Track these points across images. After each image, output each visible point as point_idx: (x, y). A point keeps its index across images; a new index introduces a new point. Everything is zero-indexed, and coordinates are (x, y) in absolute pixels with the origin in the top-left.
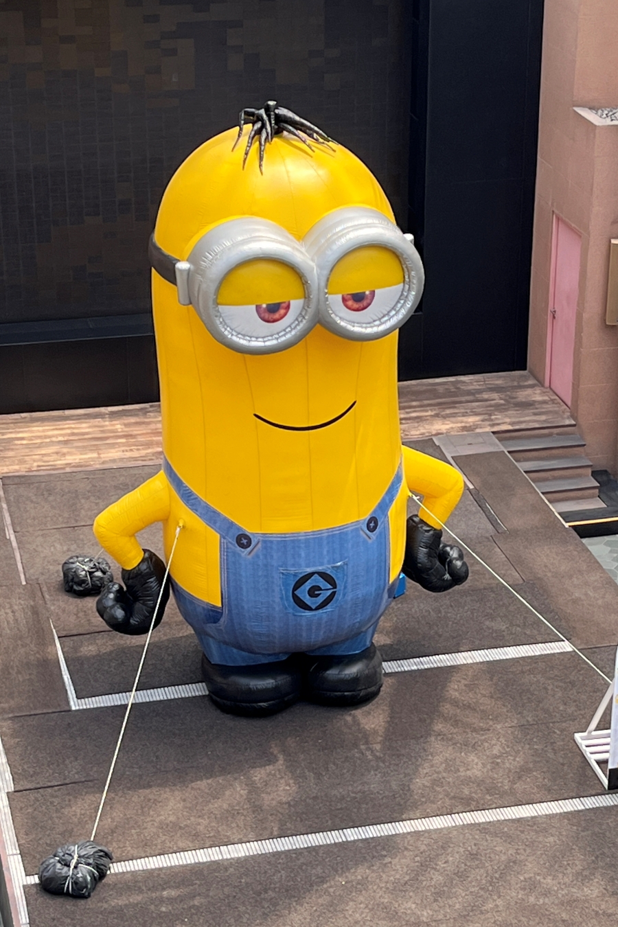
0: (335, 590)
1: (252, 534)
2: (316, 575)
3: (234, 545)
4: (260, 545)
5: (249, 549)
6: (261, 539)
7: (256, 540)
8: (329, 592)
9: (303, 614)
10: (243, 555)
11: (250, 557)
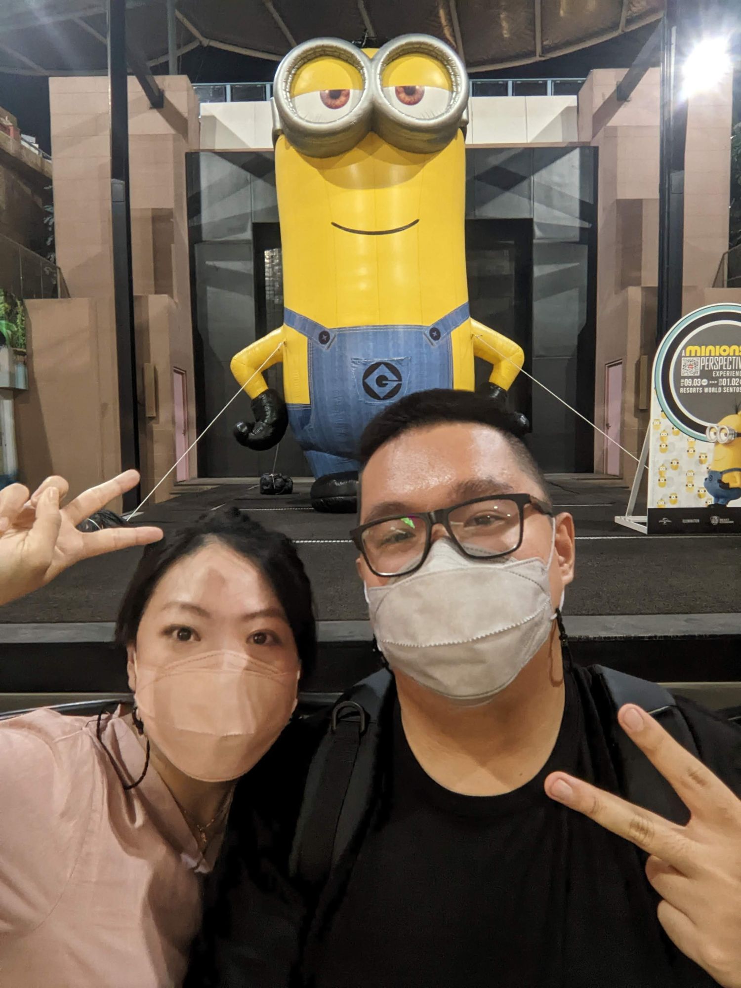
0: (400, 382)
1: (330, 329)
2: (382, 365)
3: (318, 344)
4: (336, 339)
5: (328, 344)
6: (337, 333)
7: (333, 335)
8: (395, 384)
9: (372, 403)
10: (324, 350)
11: (329, 350)
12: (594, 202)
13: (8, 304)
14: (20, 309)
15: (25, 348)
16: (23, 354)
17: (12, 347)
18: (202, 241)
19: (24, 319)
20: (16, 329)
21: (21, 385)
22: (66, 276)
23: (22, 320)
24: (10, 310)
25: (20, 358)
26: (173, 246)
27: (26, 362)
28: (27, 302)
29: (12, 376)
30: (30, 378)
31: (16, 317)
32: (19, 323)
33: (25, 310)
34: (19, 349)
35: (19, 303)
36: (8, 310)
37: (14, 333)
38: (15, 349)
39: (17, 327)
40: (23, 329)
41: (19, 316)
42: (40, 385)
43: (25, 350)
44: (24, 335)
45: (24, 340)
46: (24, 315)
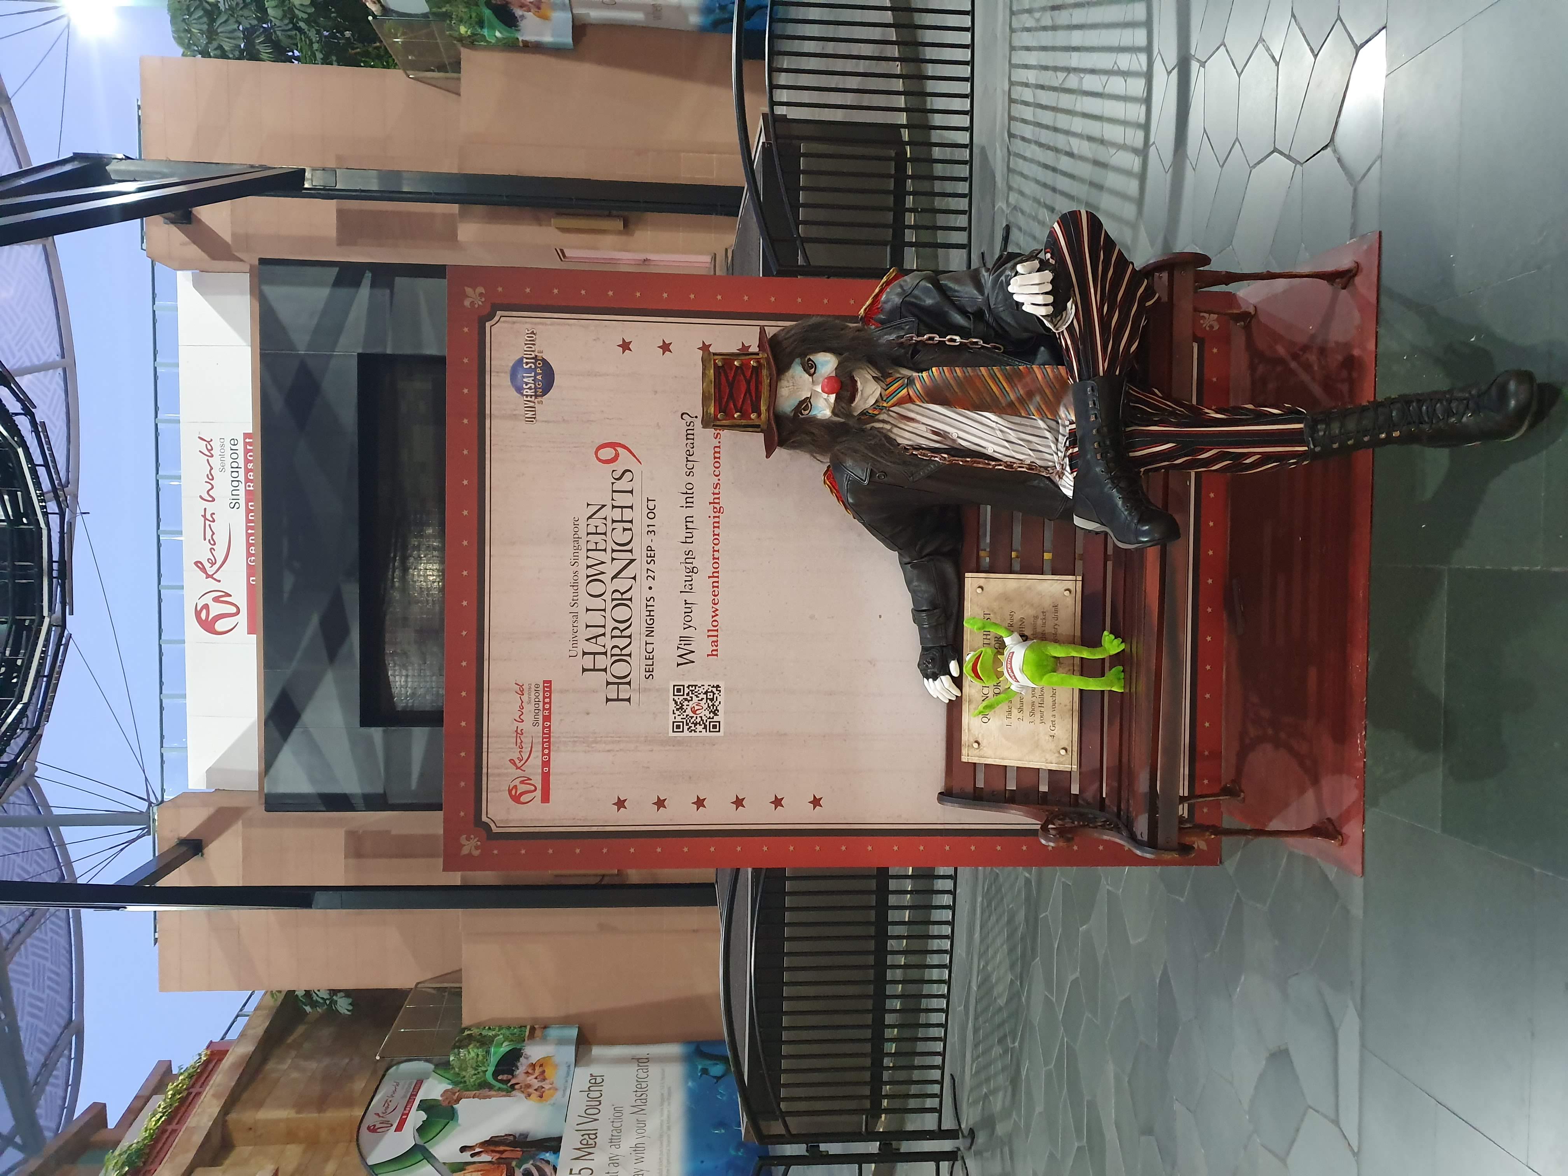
12: (337, 266)
13: (470, 1044)
14: (475, 1031)
15: (525, 1027)
16: (533, 1029)
17: (524, 1040)
18: (385, 793)
19: (487, 1028)
20: (501, 1036)
21: (574, 1032)
22: (429, 976)
23: (490, 1028)
24: (478, 1042)
25: (538, 1033)
26: (394, 832)
27: (542, 1026)
28: (466, 1021)
29: (561, 1042)
30: (565, 1021)
31: (485, 1036)
32: (494, 1033)
33: (478, 1026)
34: (527, 1033)
35: (466, 1033)
36: (478, 1044)
37: (506, 1039)
38: (526, 1039)
39: (499, 1035)
40: (500, 1028)
41: (484, 1033)
42: (573, 1010)
43: (528, 1027)
44: (509, 1028)
45: (515, 1028)
46: (482, 1027)
